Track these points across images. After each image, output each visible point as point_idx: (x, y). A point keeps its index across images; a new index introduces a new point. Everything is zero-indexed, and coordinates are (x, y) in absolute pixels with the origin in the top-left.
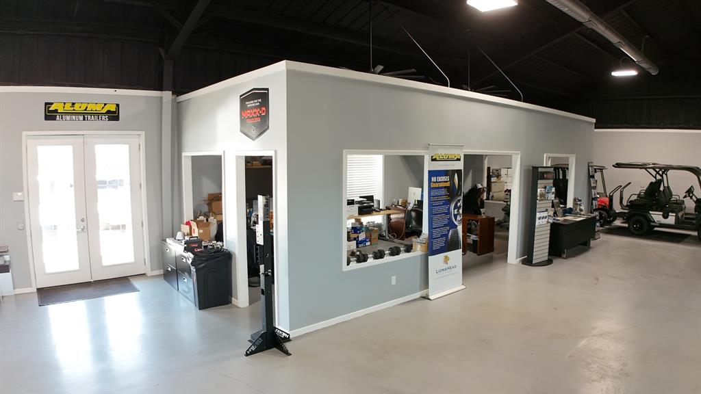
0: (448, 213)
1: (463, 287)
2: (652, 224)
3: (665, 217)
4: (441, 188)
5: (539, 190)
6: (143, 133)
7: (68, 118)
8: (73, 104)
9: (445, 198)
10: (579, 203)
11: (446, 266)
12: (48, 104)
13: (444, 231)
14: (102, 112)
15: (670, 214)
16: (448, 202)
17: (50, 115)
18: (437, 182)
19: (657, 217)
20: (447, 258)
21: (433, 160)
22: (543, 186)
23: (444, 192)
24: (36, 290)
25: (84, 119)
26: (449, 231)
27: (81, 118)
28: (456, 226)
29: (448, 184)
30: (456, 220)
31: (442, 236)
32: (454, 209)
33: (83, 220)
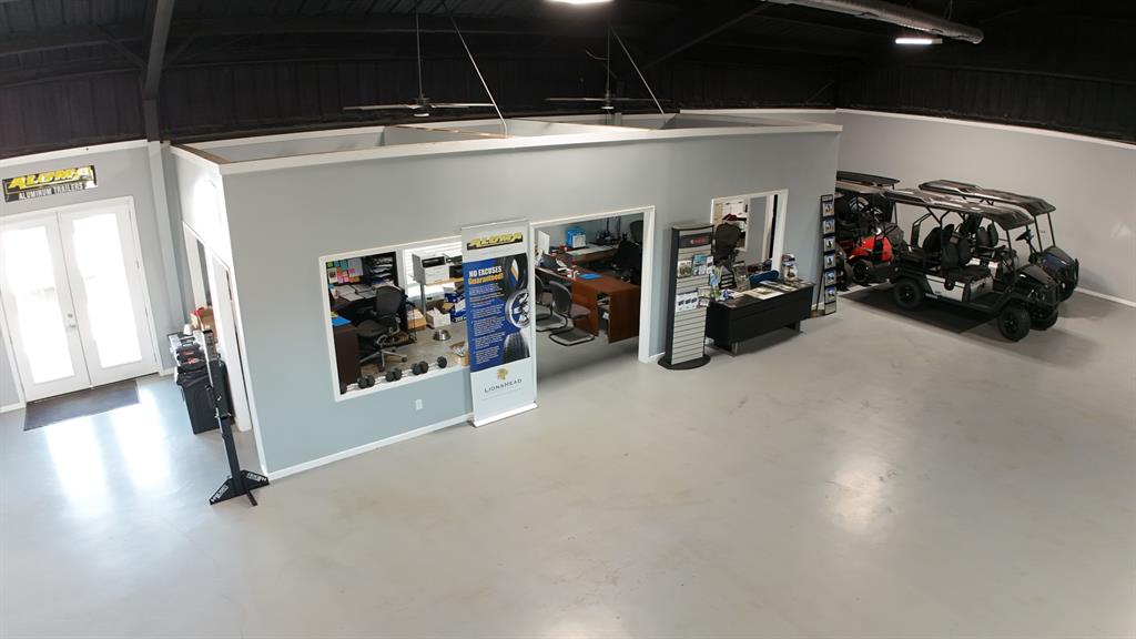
0: (503, 313)
1: (535, 406)
2: (927, 295)
3: (949, 287)
4: (489, 282)
5: (679, 263)
6: (131, 198)
7: (33, 194)
8: (37, 176)
9: (495, 295)
10: (787, 264)
11: (501, 382)
12: (8, 181)
13: (497, 338)
14: (74, 179)
15: (957, 283)
16: (504, 300)
17: (13, 195)
18: (478, 276)
19: (936, 285)
20: (502, 371)
21: (469, 248)
22: (689, 255)
23: (492, 288)
24: (24, 406)
25: (53, 193)
26: (504, 338)
27: (49, 191)
28: (519, 329)
29: (500, 277)
30: (517, 321)
31: (492, 345)
32: (513, 308)
33: (70, 316)
